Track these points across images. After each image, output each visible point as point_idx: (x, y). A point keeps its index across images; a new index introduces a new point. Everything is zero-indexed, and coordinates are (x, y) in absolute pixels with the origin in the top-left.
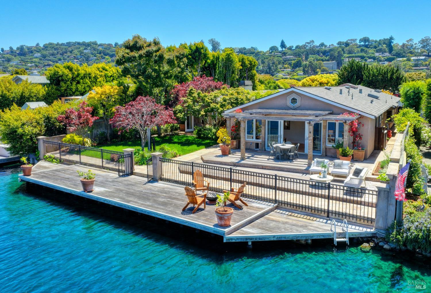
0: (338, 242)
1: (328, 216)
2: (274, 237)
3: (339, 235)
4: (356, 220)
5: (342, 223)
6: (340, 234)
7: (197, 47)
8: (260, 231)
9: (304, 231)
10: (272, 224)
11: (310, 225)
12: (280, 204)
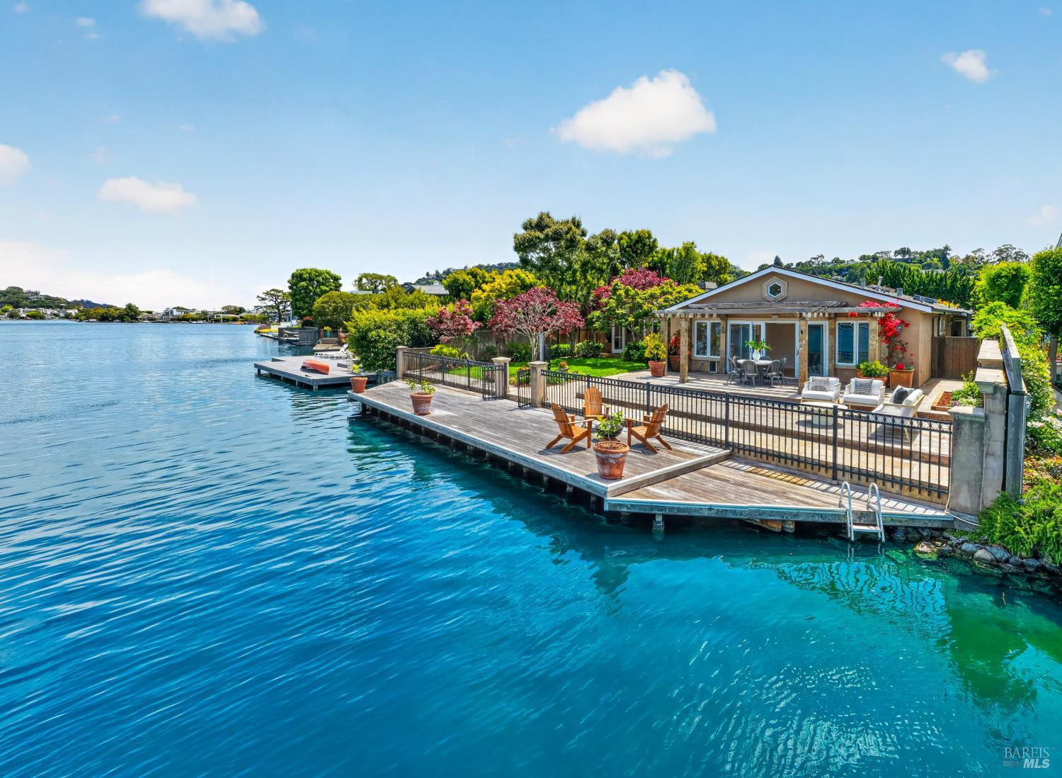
0: (856, 533)
1: (835, 478)
2: (710, 508)
3: (860, 518)
4: (901, 488)
5: (865, 492)
6: (860, 515)
7: (639, 237)
8: (683, 494)
9: (778, 501)
10: (710, 485)
11: (793, 491)
12: (736, 450)
